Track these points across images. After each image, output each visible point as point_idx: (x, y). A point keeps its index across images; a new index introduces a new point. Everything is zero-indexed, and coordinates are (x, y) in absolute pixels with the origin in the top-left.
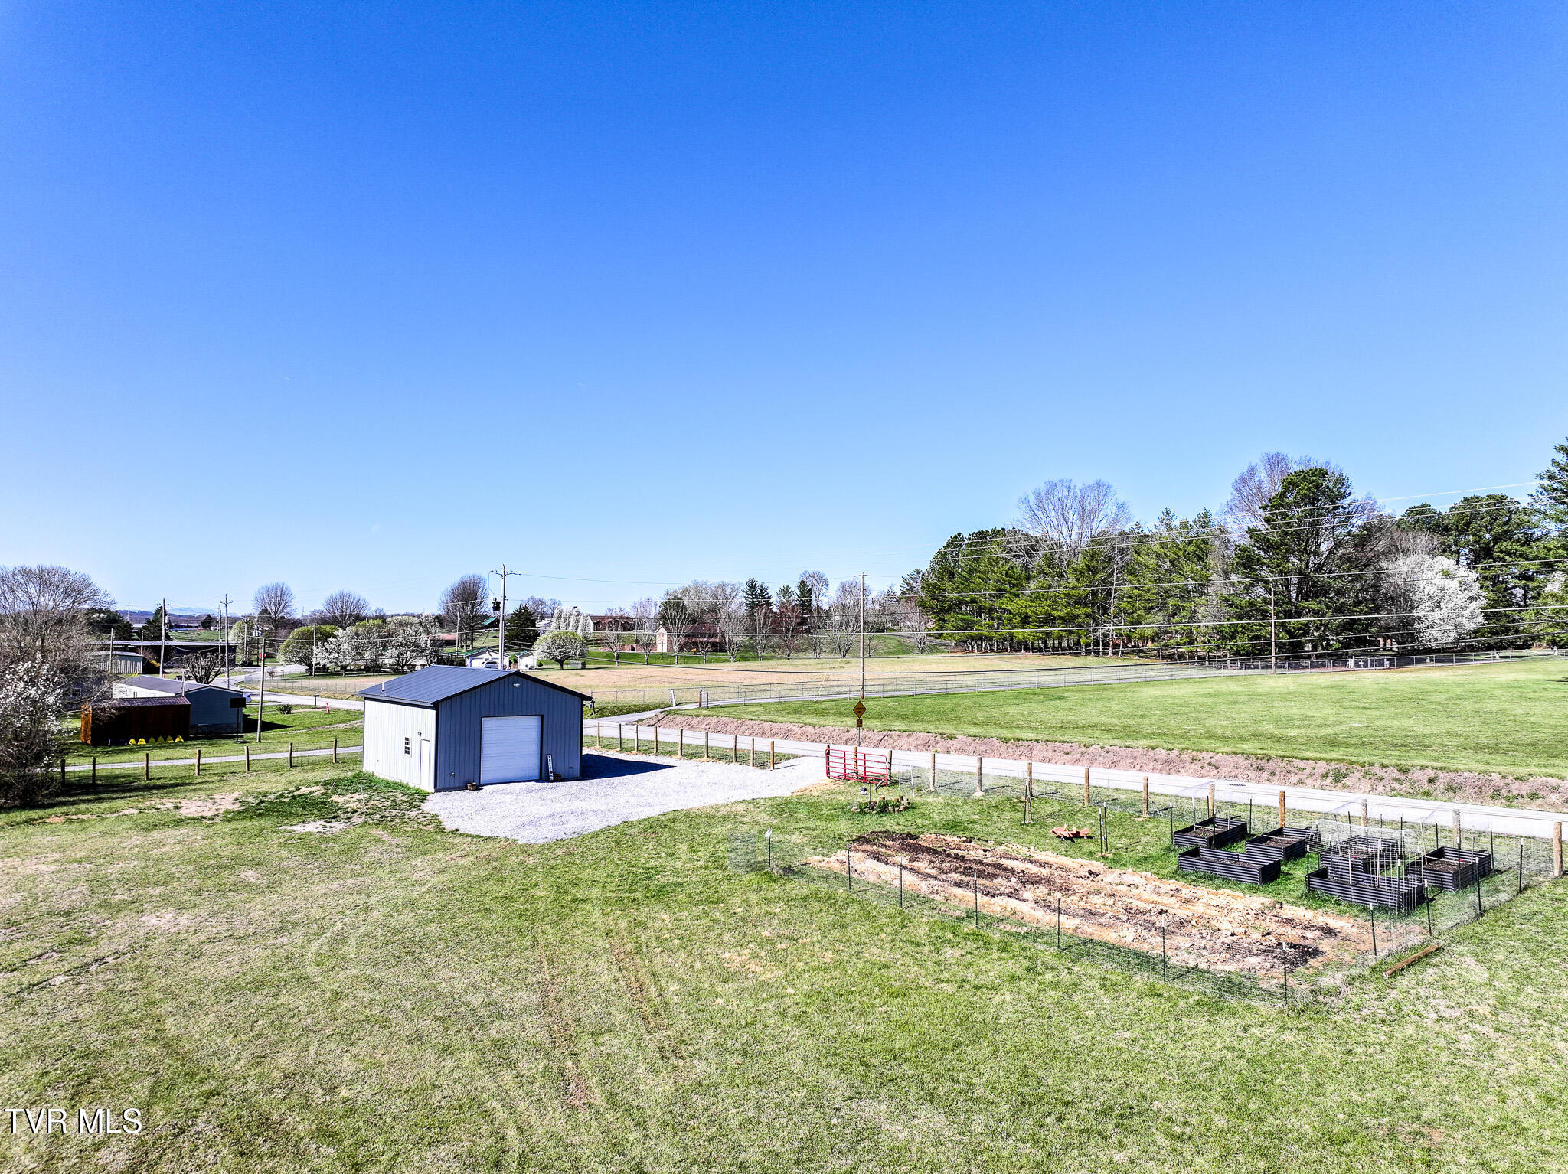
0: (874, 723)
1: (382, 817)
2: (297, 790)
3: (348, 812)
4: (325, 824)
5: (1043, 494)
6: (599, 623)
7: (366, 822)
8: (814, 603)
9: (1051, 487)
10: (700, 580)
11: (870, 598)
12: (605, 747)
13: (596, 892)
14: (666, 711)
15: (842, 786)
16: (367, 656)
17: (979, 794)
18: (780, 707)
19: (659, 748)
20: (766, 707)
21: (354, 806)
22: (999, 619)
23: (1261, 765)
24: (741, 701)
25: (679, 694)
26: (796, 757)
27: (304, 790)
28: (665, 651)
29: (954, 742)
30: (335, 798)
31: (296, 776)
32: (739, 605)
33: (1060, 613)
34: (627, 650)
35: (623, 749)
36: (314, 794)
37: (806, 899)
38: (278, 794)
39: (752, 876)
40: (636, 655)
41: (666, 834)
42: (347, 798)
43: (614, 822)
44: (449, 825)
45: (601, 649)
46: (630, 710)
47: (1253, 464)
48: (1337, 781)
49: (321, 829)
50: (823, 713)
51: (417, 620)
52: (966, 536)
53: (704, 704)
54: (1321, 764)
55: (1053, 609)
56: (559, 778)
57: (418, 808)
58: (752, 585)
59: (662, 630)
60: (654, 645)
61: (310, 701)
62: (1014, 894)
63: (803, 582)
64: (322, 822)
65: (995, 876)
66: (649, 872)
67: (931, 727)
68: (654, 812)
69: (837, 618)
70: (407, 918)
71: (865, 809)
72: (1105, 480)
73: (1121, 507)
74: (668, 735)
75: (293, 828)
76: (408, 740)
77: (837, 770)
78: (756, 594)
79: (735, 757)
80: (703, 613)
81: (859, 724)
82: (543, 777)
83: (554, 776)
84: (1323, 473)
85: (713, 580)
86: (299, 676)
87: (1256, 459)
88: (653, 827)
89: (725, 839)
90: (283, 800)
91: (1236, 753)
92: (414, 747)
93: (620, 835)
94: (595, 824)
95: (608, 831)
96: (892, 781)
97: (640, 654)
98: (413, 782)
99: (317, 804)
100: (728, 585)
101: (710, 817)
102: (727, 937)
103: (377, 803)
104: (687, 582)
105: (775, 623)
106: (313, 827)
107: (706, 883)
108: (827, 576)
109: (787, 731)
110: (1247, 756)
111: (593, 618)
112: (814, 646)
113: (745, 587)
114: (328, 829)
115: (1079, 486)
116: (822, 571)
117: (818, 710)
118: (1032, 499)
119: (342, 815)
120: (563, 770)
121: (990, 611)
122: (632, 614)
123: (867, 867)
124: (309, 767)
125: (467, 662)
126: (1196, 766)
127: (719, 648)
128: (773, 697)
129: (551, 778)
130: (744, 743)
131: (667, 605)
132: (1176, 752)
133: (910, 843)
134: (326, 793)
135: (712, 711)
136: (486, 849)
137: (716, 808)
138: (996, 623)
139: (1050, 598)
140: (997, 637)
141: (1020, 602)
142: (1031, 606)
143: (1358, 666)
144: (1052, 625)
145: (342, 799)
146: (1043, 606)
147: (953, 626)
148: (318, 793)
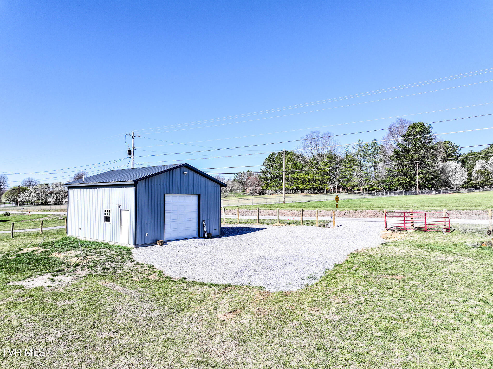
1: (104, 269)
2: (20, 249)
3: (70, 266)
4: (52, 277)
7: (91, 274)
21: (75, 260)
27: (25, 250)
30: (55, 254)
31: (17, 242)
36: (36, 253)
38: (5, 254)
42: (66, 254)
49: (50, 283)
55: (315, 177)
56: (210, 236)
64: (49, 276)
72: (330, 131)
75: (21, 283)
76: (107, 212)
82: (201, 236)
83: (208, 234)
86: (12, 207)
87: (394, 120)
90: (9, 258)
98: (113, 241)
99: (41, 260)
103: (93, 257)
106: (42, 282)
114: (57, 283)
119: (66, 269)
120: (213, 233)
124: (25, 237)
129: (206, 236)
134: (46, 252)
138: (290, 183)
139: (314, 173)
140: (291, 188)
141: (302, 175)
142: (307, 176)
143: (436, 193)
144: (314, 183)
145: (60, 256)
146: (311, 176)
147: (274, 185)
148: (39, 251)
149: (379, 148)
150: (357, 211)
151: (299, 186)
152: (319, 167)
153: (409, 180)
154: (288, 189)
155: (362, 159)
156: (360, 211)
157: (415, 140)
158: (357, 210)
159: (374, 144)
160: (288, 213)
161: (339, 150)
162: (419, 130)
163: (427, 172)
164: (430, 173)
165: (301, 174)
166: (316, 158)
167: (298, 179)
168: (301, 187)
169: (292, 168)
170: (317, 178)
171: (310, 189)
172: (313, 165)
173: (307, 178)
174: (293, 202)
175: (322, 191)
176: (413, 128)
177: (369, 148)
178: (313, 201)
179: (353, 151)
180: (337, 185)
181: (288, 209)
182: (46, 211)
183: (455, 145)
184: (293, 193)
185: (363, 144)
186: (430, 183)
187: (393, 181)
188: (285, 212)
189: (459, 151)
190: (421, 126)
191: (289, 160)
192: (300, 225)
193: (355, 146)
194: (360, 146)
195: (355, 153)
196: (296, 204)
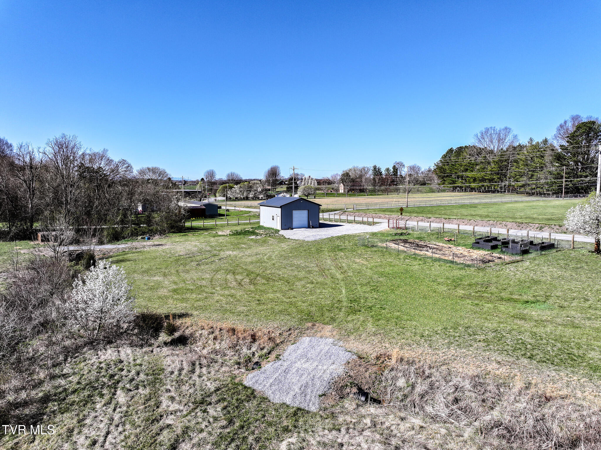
0: (406, 214)
1: (269, 235)
2: (245, 229)
4: (256, 236)
5: (484, 133)
6: (319, 182)
7: (266, 236)
8: (399, 173)
9: (487, 130)
10: (356, 166)
11: (421, 171)
12: (325, 220)
13: (326, 249)
14: (343, 211)
15: (392, 230)
16: (245, 194)
17: (429, 231)
18: (379, 210)
19: (341, 221)
20: (374, 210)
21: (262, 233)
22: (465, 180)
23: (520, 225)
24: (367, 208)
25: (347, 206)
26: (381, 223)
27: (247, 229)
28: (343, 192)
29: (430, 219)
30: (256, 231)
31: (242, 226)
32: (370, 175)
33: (488, 178)
34: (329, 192)
35: (330, 221)
37: (376, 251)
38: (240, 230)
39: (364, 247)
40: (332, 193)
41: (343, 239)
43: (329, 237)
44: (287, 237)
45: (320, 192)
46: (332, 211)
47: (567, 119)
48: (540, 229)
49: (256, 238)
50: (392, 211)
51: (260, 182)
52: (454, 148)
53: (355, 209)
54: (537, 225)
55: (485, 176)
56: (313, 227)
57: (278, 233)
58: (375, 167)
59: (342, 185)
60: (339, 190)
61: (233, 208)
62: (427, 251)
63: (394, 166)
65: (424, 247)
66: (338, 246)
67: (424, 215)
68: (340, 235)
69: (408, 179)
70: (283, 253)
71: (396, 234)
72: (508, 126)
73: (515, 137)
74: (344, 217)
75: (248, 237)
76: (273, 217)
77: (391, 226)
78: (377, 171)
79: (363, 223)
80: (356, 178)
81: (401, 214)
82: (309, 227)
84: (594, 123)
85: (360, 166)
86: (224, 201)
87: (568, 118)
88: (339, 238)
89: (358, 240)
90: (242, 231)
91: (513, 222)
92: (275, 218)
93: (331, 239)
94: (324, 237)
95: (328, 238)
96: (406, 228)
97: (334, 193)
98: (275, 227)
99: (252, 232)
100: (365, 167)
101: (354, 236)
102: (356, 257)
103: (267, 232)
104: (351, 167)
105: (383, 181)
106: (253, 237)
107: (352, 248)
108: (404, 163)
109: (380, 216)
110: (516, 222)
111: (317, 180)
112: (397, 190)
113: (372, 168)
115: (498, 129)
116: (402, 161)
117: (391, 211)
118: (479, 135)
119: (259, 235)
120: (314, 226)
121: (462, 177)
122: (331, 179)
123: (393, 245)
124: (244, 225)
125: (276, 196)
126: (501, 226)
127: (362, 191)
128: (378, 207)
129: (311, 227)
130: (365, 219)
131: (343, 175)
132: (496, 222)
133: (405, 241)
134: (253, 230)
135: (357, 211)
136: (298, 242)
137: (356, 234)
141: (473, 173)
144: (484, 182)
145: (258, 231)
146: (481, 175)
147: (448, 182)
148: (251, 230)
169: (465, 165)
172: (484, 164)
173: (477, 177)
182: (248, 207)
191: (464, 157)
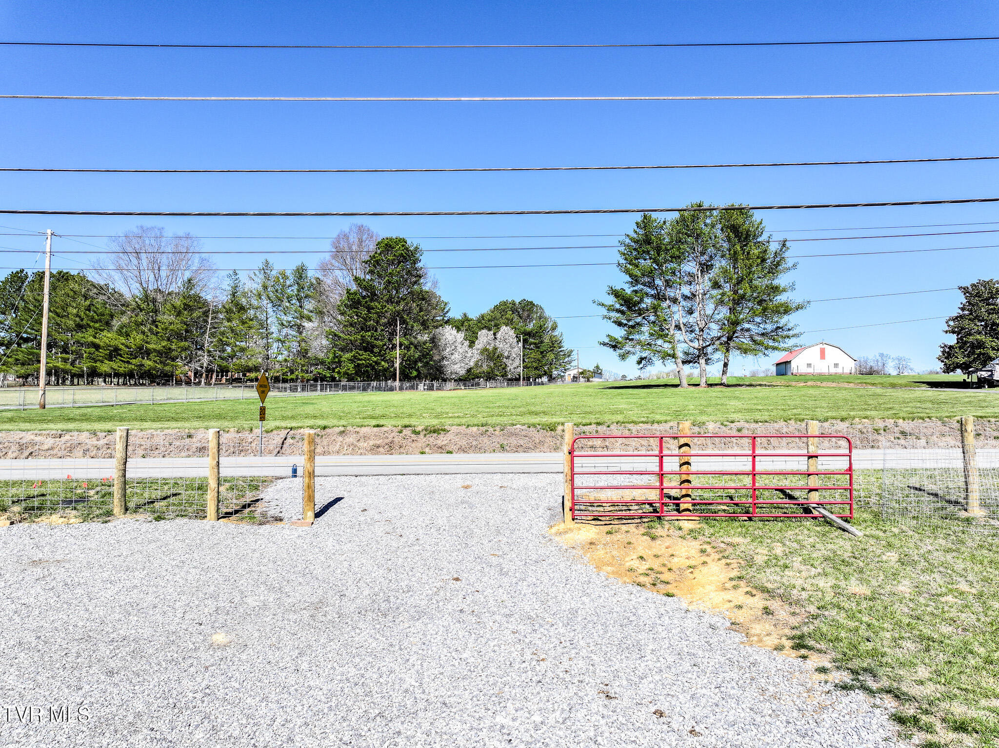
33: (155, 346)
55: (147, 343)
138: (71, 357)
139: (143, 333)
140: (75, 370)
141: (109, 335)
142: (123, 340)
143: (424, 389)
144: (143, 358)
146: (137, 339)
147: (17, 360)
149: (312, 284)
150: (327, 430)
151: (98, 364)
152: (159, 318)
153: (375, 359)
154: (66, 372)
155: (270, 305)
156: (338, 430)
157: (390, 273)
158: (325, 428)
159: (300, 272)
160: (49, 442)
161: (213, 282)
162: (400, 252)
163: (411, 343)
164: (415, 347)
165: (105, 333)
166: (152, 295)
167: (97, 347)
168: (105, 367)
169: (77, 315)
170: (151, 346)
171: (131, 375)
172: (143, 313)
173: (122, 344)
174: (77, 405)
175: (164, 378)
176: (387, 246)
177: (288, 283)
178: (144, 403)
179: (251, 284)
180: (205, 365)
181: (51, 426)
183: (442, 299)
184: (78, 384)
185: (274, 273)
186: (415, 367)
187: (342, 359)
188: (38, 439)
189: (447, 312)
190: (403, 246)
191: (72, 294)
192: (109, 513)
193: (255, 275)
194: (267, 278)
195: (255, 292)
196: (89, 410)
